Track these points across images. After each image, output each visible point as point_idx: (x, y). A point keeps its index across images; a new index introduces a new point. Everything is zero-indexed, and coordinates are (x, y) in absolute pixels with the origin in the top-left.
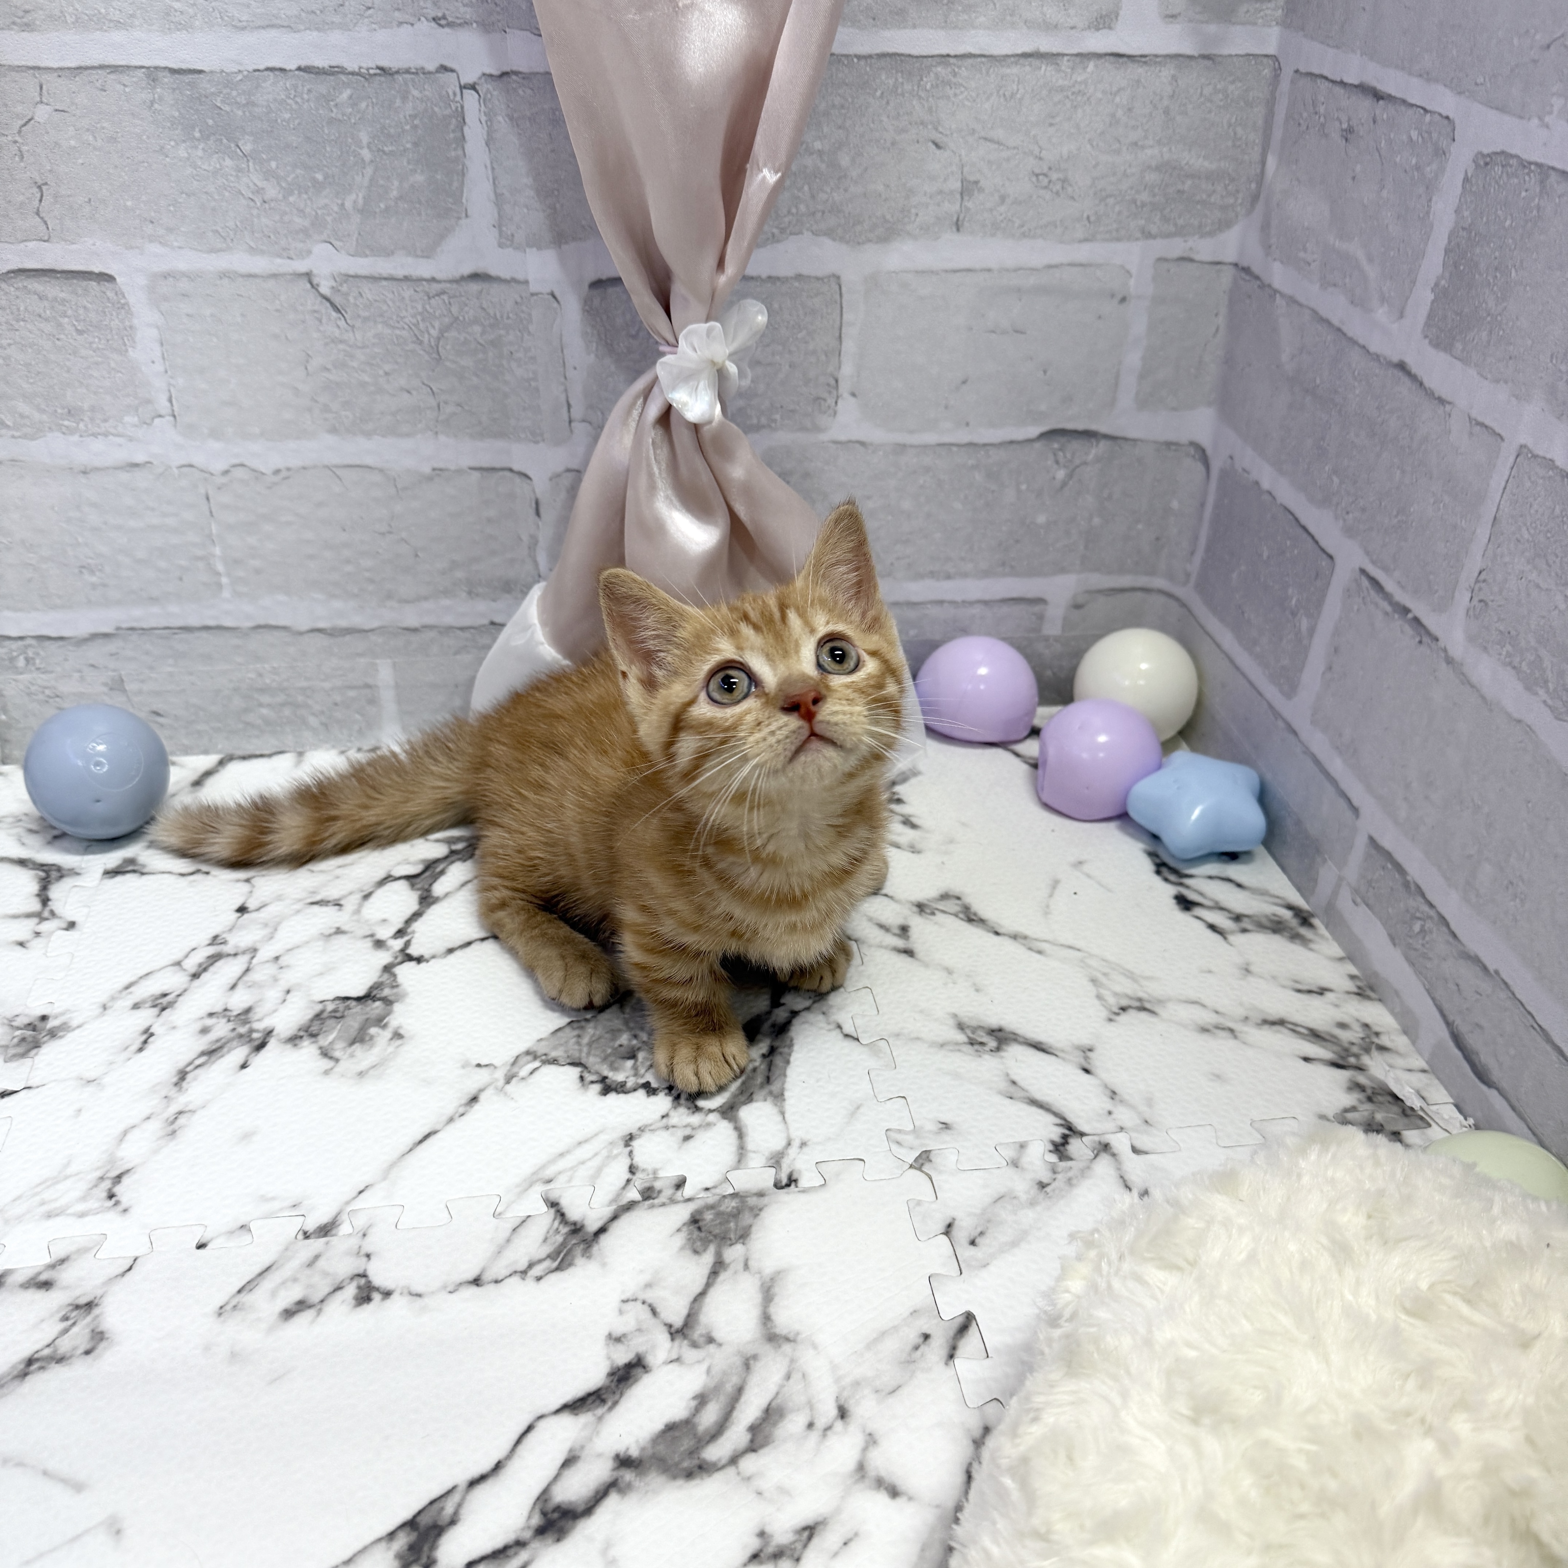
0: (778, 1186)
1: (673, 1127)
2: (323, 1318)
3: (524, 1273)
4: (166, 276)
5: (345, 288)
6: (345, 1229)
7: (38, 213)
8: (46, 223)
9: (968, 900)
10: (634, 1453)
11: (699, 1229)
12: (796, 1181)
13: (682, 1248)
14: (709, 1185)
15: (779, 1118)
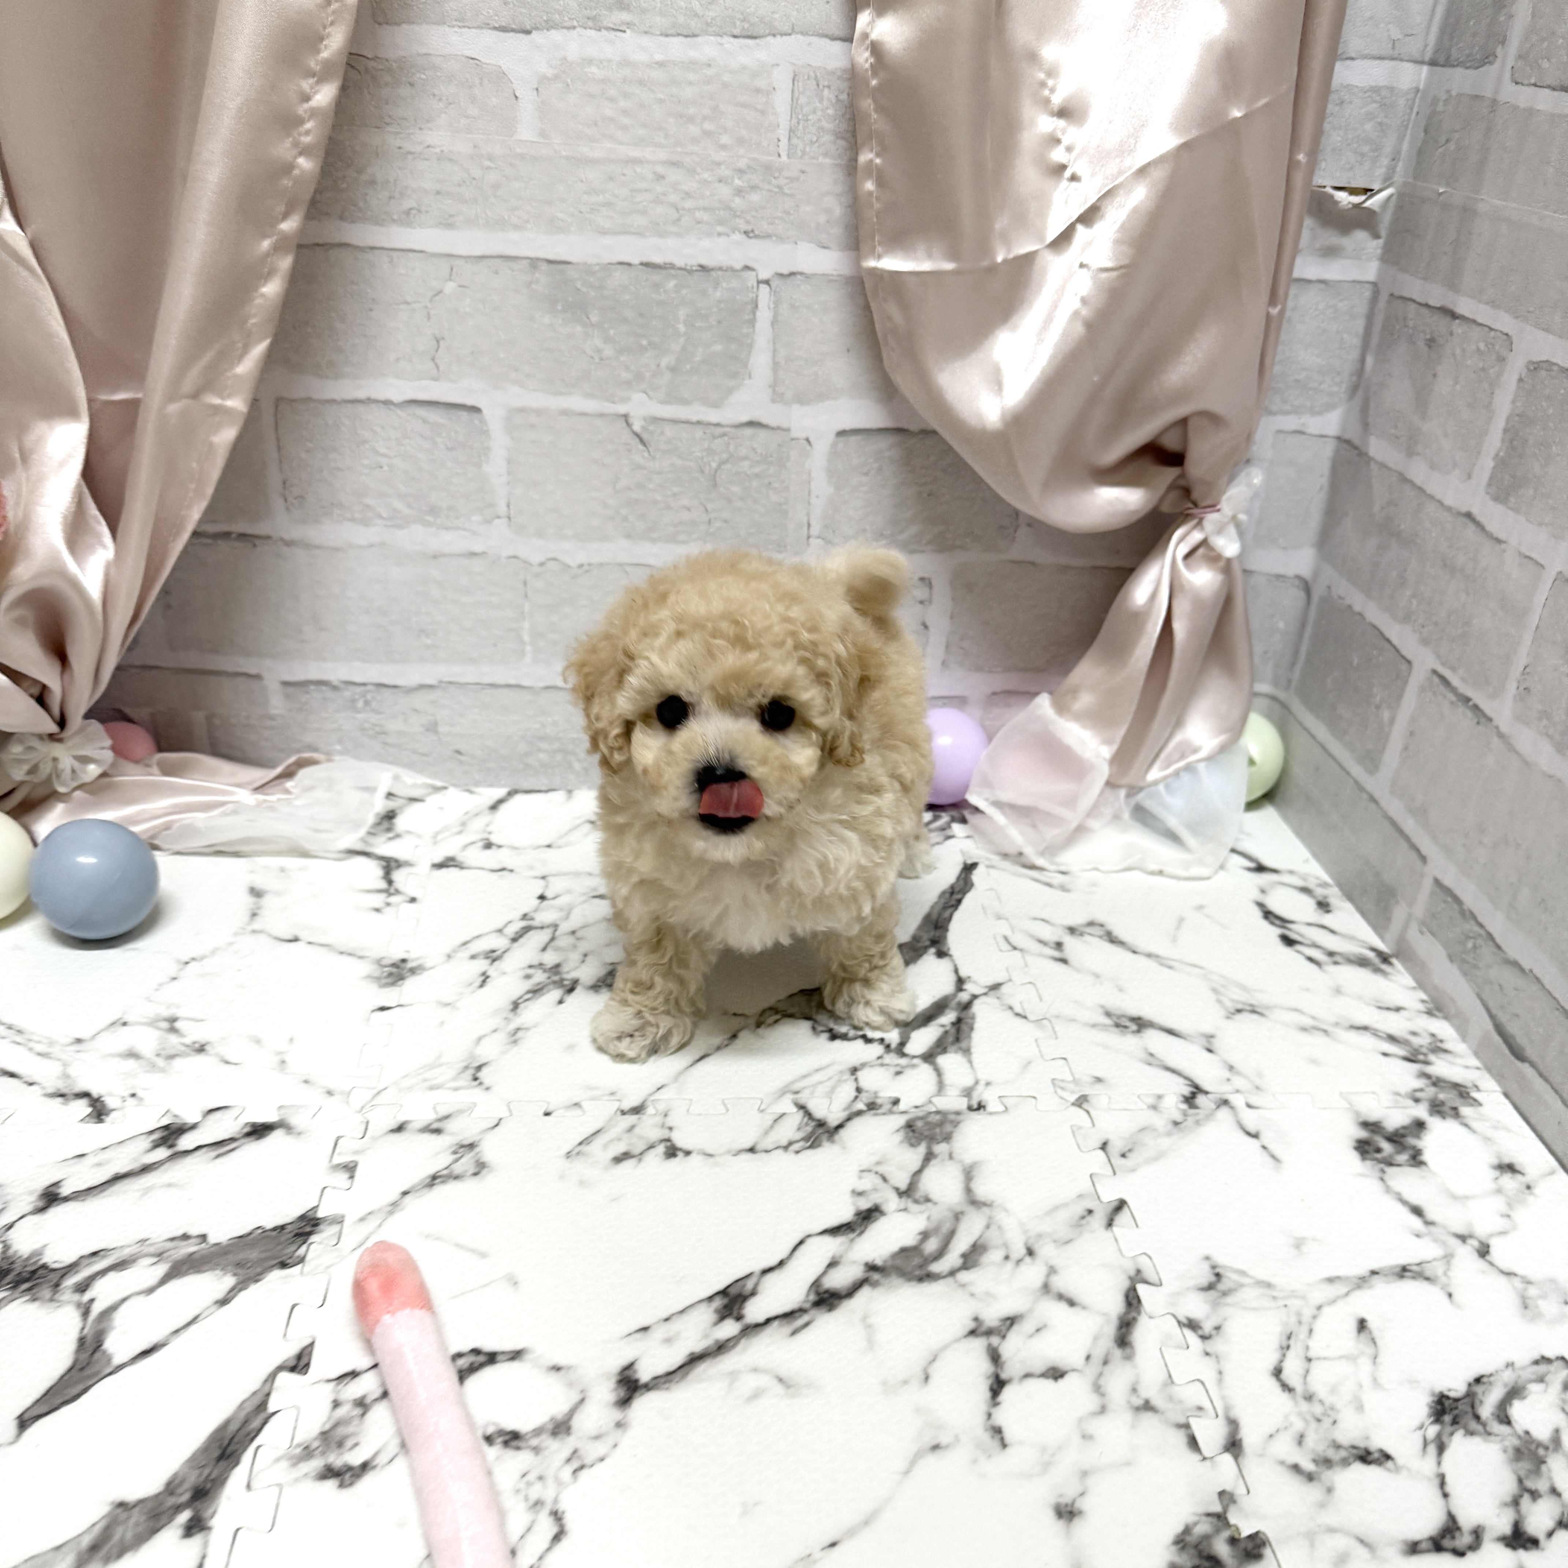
0: (970, 1108)
1: (887, 1065)
2: (643, 1164)
3: (786, 1148)
4: (522, 410)
5: (651, 428)
6: (650, 1110)
7: (433, 359)
8: (437, 367)
9: (1110, 927)
10: (879, 1262)
11: (913, 1131)
12: (984, 1107)
13: (902, 1142)
14: (918, 1104)
15: (968, 1065)
